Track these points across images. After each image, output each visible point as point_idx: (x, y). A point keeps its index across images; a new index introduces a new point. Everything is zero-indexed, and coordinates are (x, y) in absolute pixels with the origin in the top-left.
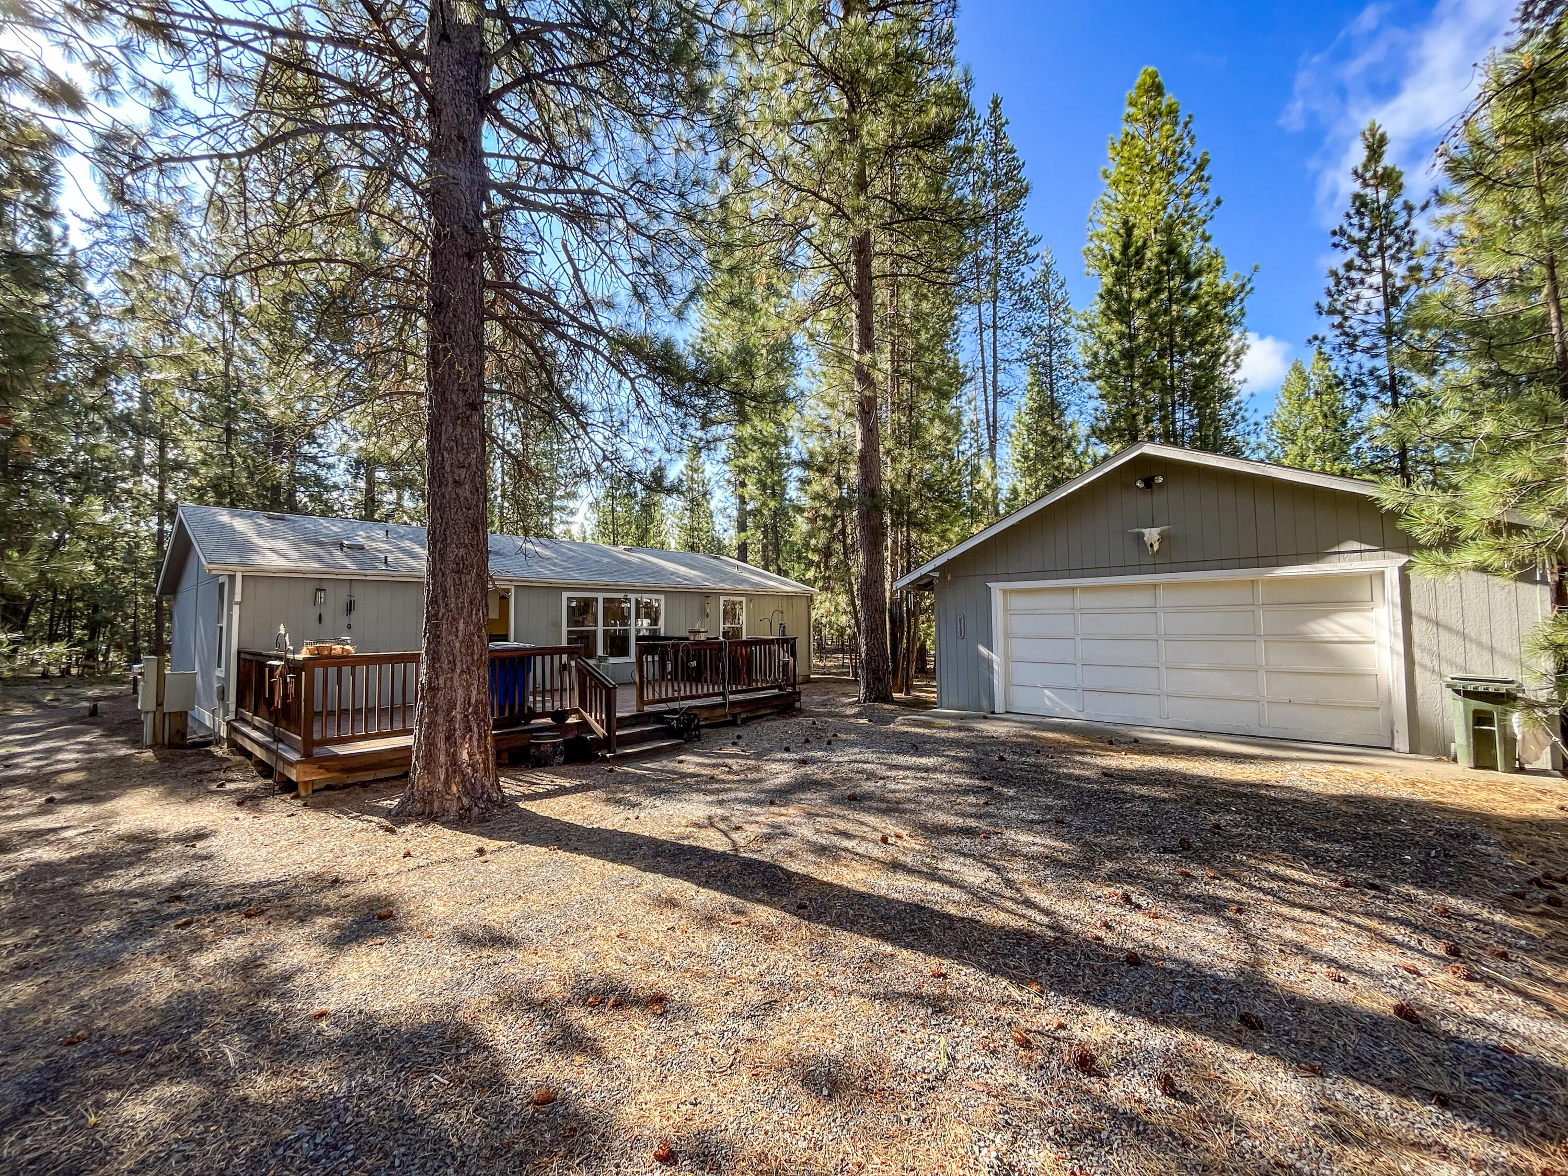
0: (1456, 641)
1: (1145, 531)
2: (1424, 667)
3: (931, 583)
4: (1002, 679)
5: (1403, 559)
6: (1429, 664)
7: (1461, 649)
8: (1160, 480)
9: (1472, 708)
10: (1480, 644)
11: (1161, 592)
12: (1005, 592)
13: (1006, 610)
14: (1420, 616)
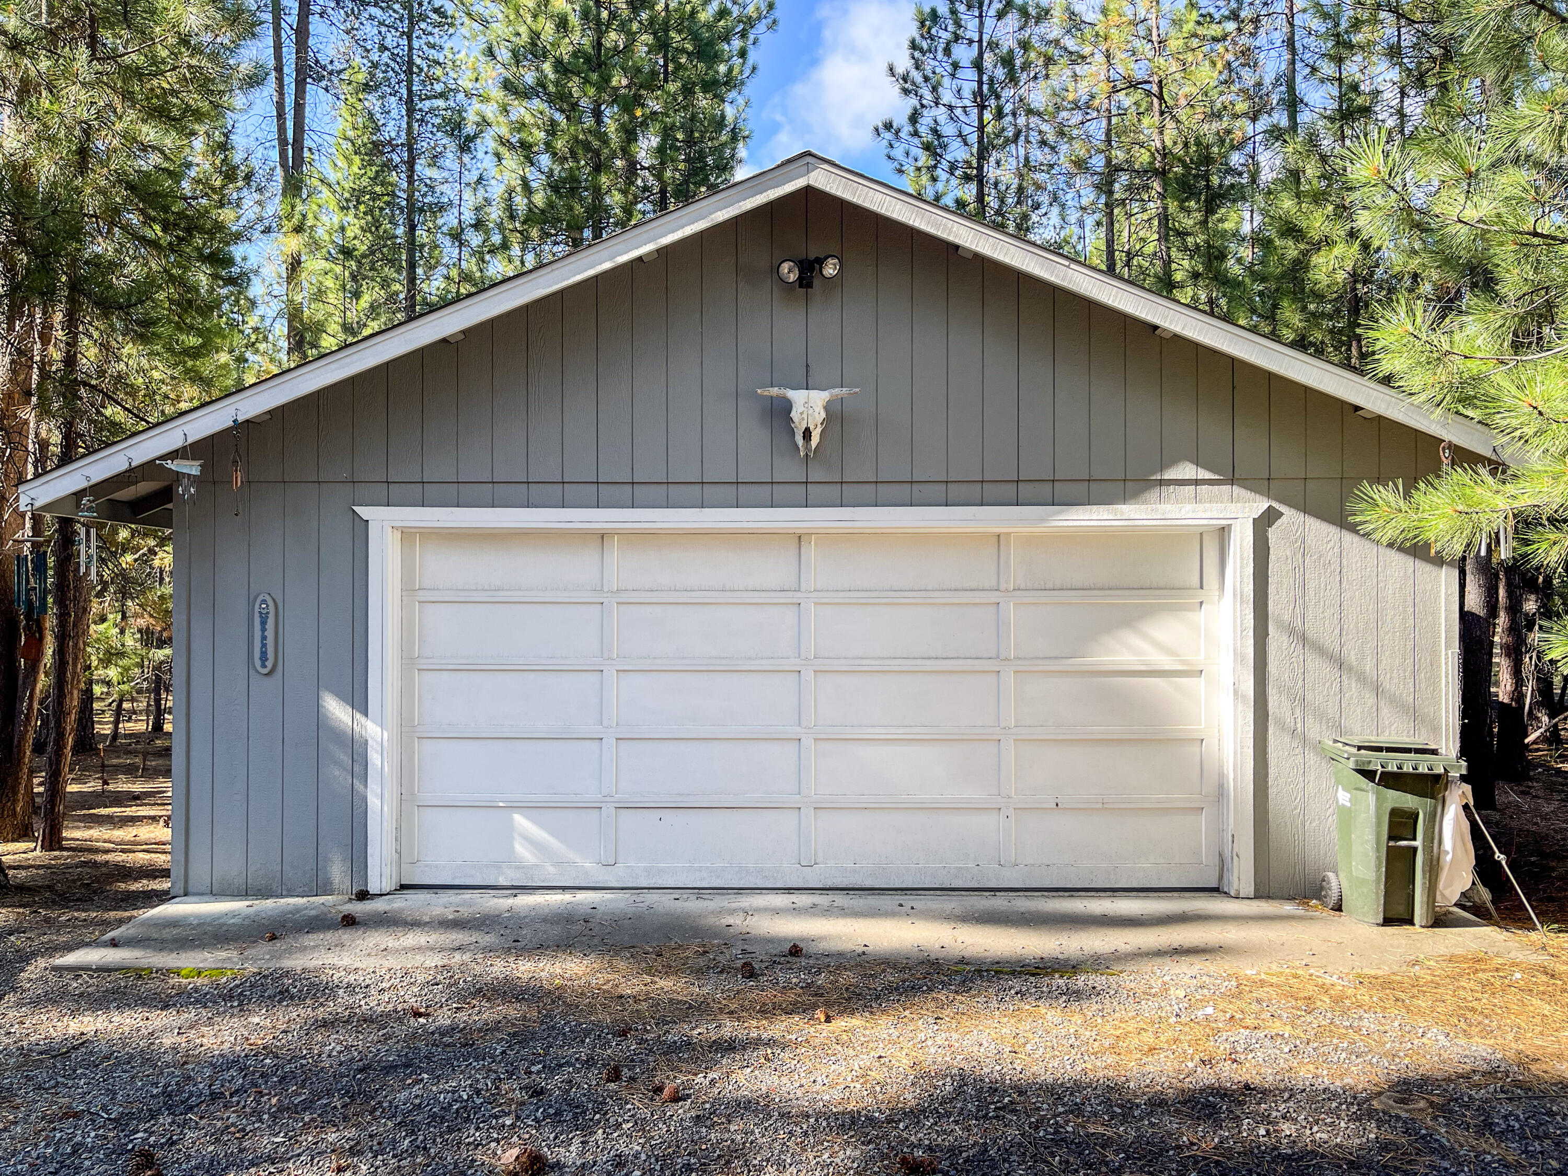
0: (1327, 670)
1: (791, 394)
2: (1282, 725)
3: (165, 495)
4: (391, 793)
5: (1261, 505)
6: (1289, 720)
7: (1336, 687)
8: (830, 269)
9: (1388, 806)
10: (1362, 678)
11: (811, 551)
12: (407, 535)
13: (409, 588)
14: (1279, 623)
